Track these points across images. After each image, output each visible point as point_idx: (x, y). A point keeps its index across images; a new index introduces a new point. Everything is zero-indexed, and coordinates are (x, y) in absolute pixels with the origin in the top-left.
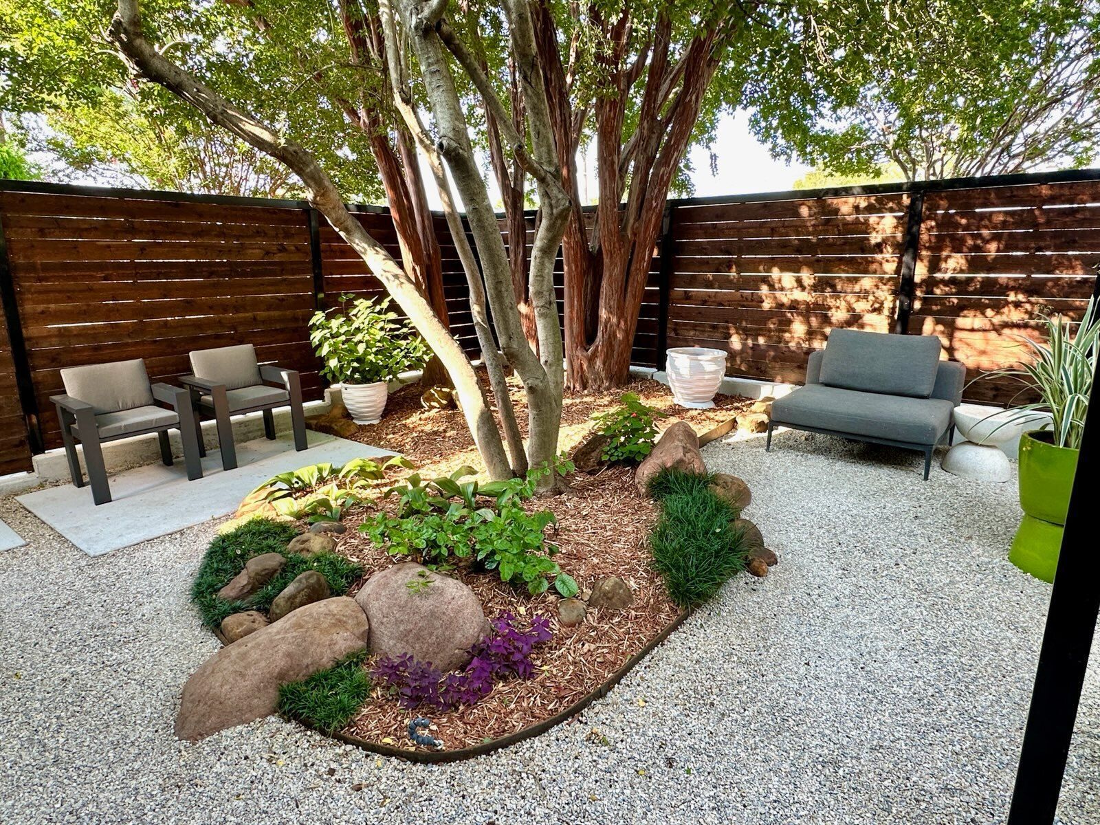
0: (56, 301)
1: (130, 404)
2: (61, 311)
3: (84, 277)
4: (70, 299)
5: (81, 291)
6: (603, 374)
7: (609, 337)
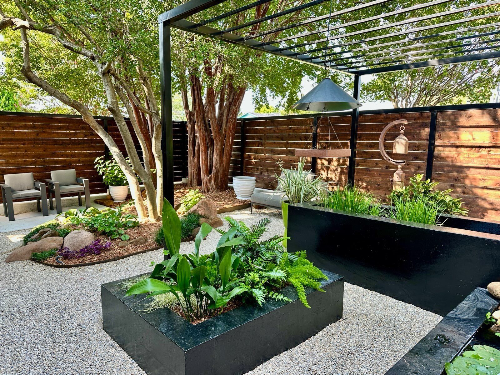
0: (6, 152)
1: (26, 188)
2: (7, 155)
3: (16, 144)
4: (10, 151)
5: (14, 148)
6: (214, 186)
7: (217, 171)
